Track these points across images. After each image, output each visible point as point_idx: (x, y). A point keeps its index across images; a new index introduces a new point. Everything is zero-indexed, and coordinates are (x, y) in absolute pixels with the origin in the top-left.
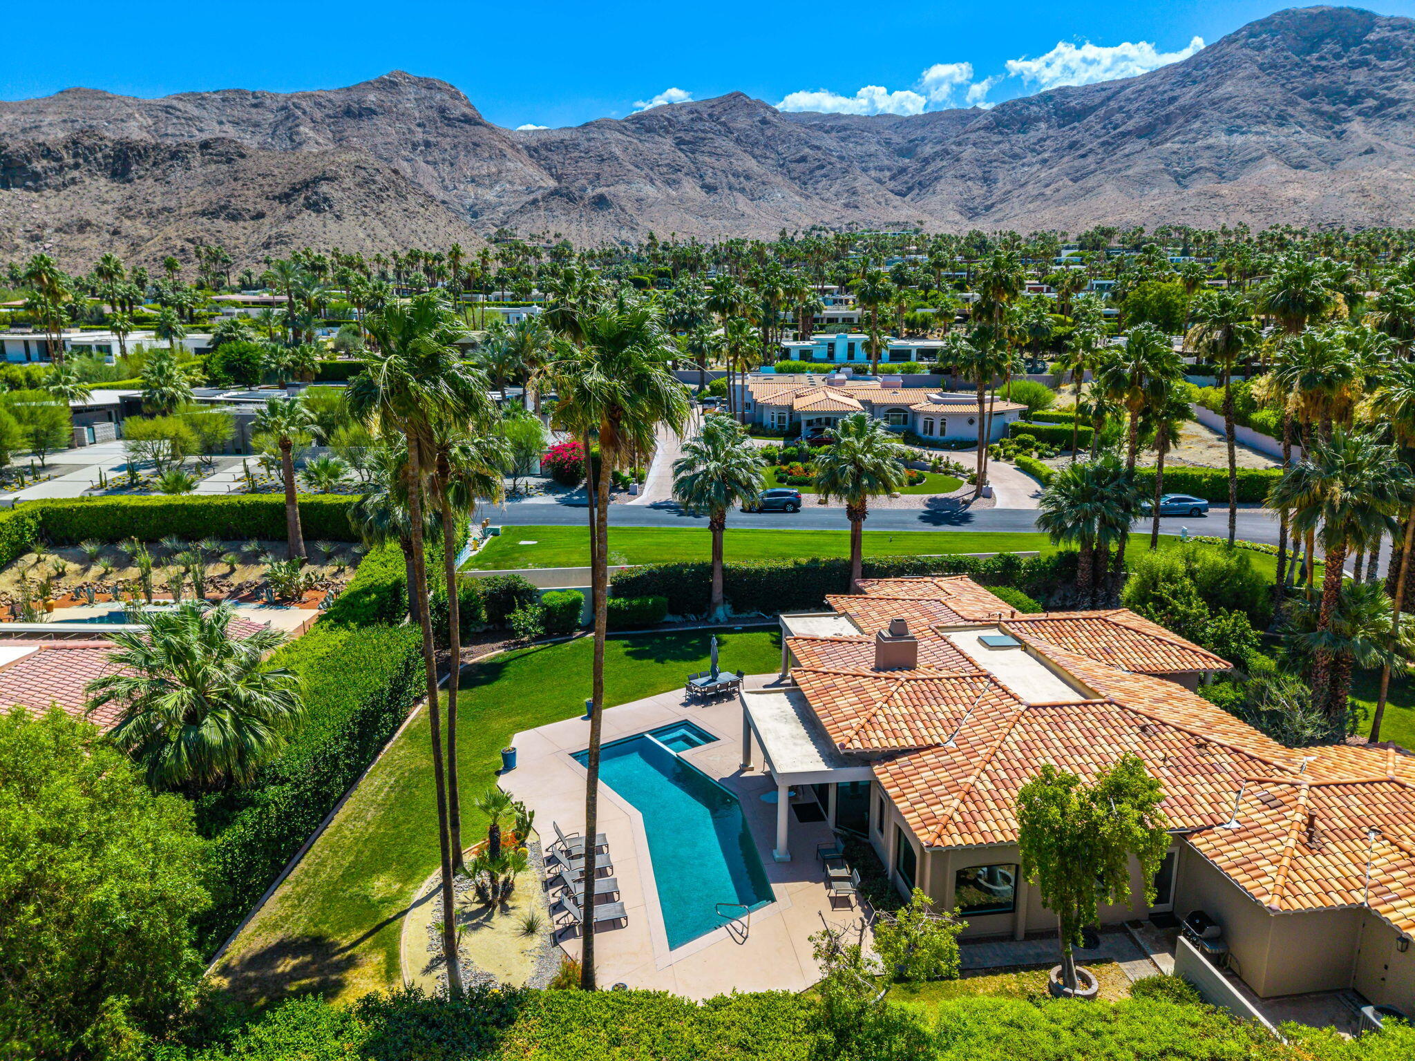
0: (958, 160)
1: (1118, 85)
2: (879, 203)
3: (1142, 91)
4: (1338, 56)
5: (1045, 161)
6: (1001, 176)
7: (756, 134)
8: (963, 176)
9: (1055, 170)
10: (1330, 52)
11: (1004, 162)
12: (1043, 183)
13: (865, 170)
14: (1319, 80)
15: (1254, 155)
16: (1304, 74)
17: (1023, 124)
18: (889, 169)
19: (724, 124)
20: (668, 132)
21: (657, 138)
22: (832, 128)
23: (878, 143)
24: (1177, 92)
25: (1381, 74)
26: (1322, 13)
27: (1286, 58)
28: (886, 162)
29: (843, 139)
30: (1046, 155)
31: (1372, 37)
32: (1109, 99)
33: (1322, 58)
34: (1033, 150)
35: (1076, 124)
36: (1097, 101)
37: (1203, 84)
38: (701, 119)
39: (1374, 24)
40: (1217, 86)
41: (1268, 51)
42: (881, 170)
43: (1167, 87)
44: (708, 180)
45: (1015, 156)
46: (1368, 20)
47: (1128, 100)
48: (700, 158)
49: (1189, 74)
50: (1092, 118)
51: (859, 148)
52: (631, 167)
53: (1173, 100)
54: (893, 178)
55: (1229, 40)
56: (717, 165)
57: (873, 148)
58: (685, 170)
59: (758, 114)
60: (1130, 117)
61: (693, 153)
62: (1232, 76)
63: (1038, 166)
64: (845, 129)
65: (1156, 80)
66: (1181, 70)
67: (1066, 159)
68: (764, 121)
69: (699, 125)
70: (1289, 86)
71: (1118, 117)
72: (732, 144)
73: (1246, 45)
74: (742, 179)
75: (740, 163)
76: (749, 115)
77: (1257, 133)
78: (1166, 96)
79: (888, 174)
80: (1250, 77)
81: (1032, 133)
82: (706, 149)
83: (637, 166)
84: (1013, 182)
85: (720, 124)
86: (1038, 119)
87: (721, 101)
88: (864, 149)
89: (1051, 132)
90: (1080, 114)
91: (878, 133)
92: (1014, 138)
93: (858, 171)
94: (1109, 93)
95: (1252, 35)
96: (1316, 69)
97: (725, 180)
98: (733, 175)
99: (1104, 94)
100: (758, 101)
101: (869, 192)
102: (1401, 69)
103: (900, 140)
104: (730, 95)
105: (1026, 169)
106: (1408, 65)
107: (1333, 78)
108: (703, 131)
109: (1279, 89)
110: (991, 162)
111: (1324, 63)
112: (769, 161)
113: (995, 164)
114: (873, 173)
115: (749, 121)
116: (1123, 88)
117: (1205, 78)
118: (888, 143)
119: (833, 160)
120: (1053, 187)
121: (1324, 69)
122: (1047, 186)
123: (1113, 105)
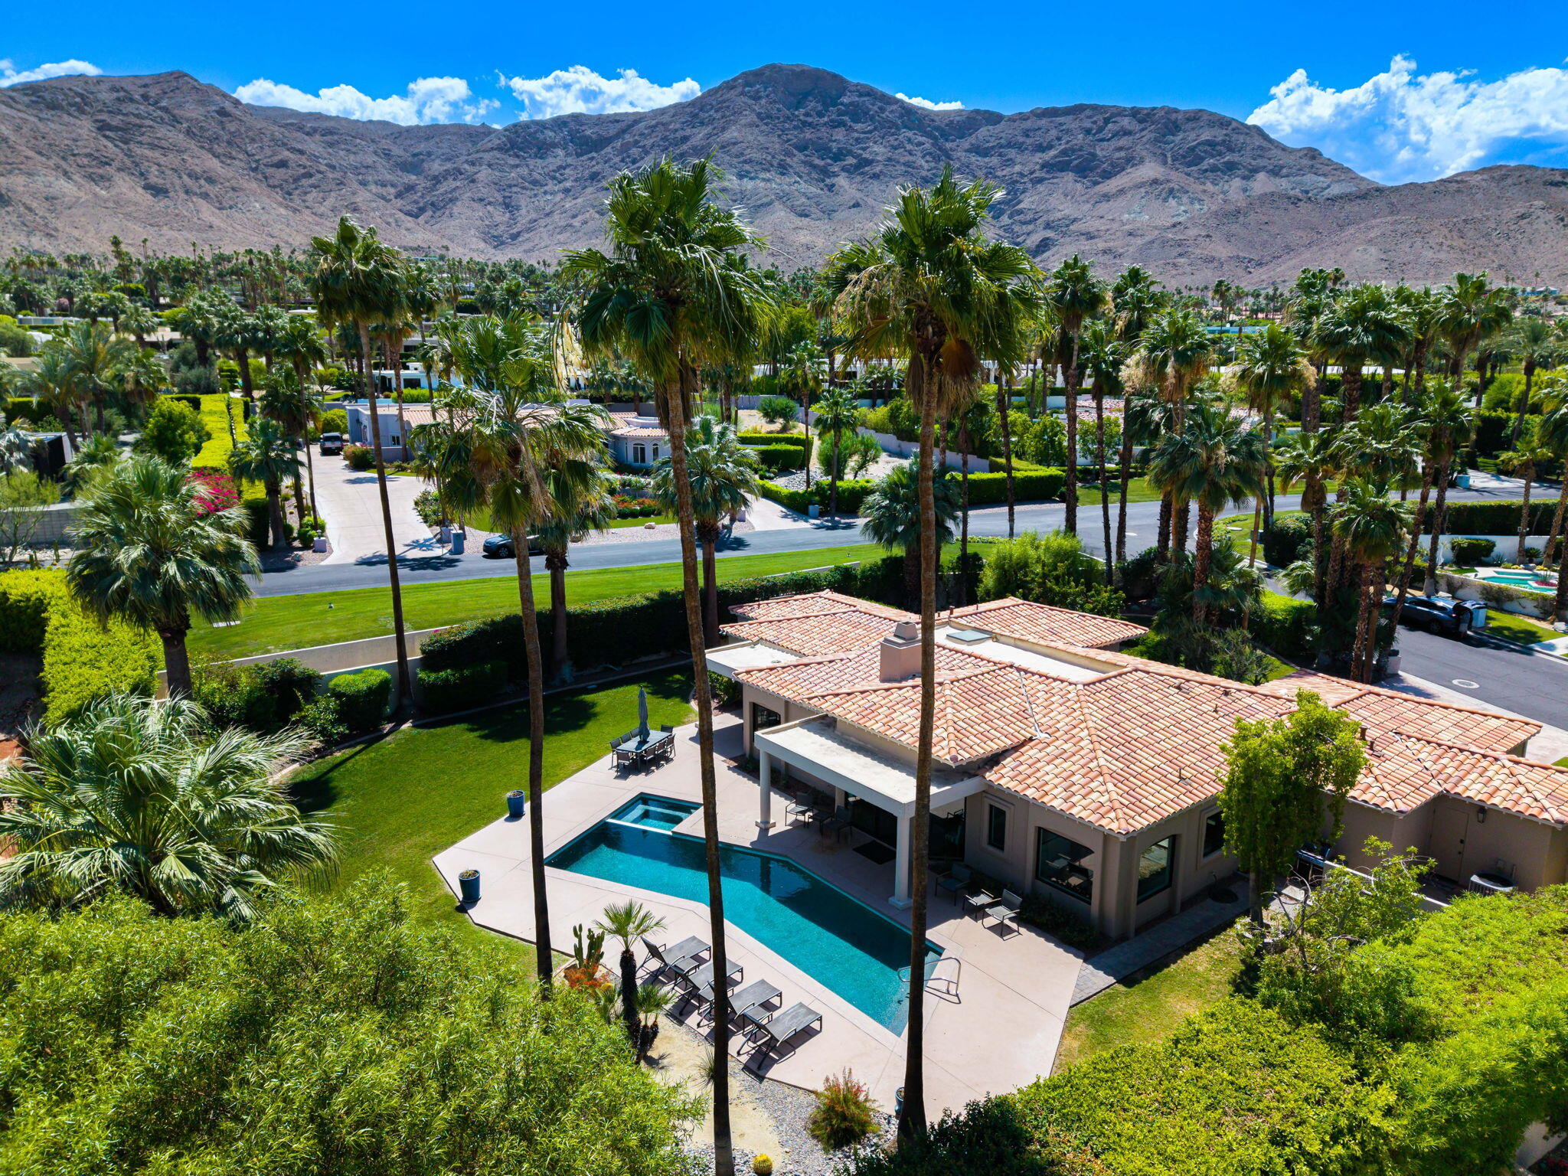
0: (473, 181)
1: (632, 118)
2: (388, 223)
3: (655, 126)
4: (820, 115)
5: (567, 191)
6: (523, 203)
7: (213, 128)
8: (481, 200)
9: (579, 200)
10: (814, 109)
11: (523, 188)
12: (569, 214)
13: (363, 183)
14: (808, 135)
15: (765, 200)
16: (795, 128)
17: (540, 149)
18: (393, 185)
19: (165, 109)
20: (83, 112)
21: (66, 118)
22: (315, 130)
23: (375, 153)
24: (688, 132)
25: (856, 135)
26: (803, 72)
27: (779, 110)
28: (389, 177)
29: (331, 145)
30: (568, 184)
31: (845, 100)
32: (624, 131)
33: (807, 115)
34: (554, 178)
35: (594, 154)
36: (612, 132)
37: (710, 128)
38: (132, 100)
39: (845, 89)
40: (724, 129)
41: (763, 101)
42: (384, 185)
43: (678, 126)
44: (153, 180)
45: (535, 183)
46: (839, 84)
47: (642, 134)
48: (138, 151)
49: (696, 116)
50: (609, 149)
51: (352, 157)
52: (31, 153)
53: (685, 139)
54: (399, 195)
55: (729, 86)
56: (162, 160)
57: (370, 159)
58: (116, 164)
59: (213, 103)
60: (647, 153)
61: (126, 143)
62: (735, 122)
63: (560, 196)
64: (331, 133)
65: (666, 118)
66: (688, 110)
67: (590, 190)
68: (222, 112)
69: (131, 108)
70: (785, 137)
71: (635, 152)
72: (181, 136)
73: (742, 93)
74: (202, 182)
75: (197, 161)
76: (202, 103)
77: (764, 180)
78: (678, 135)
79: (392, 190)
80: (751, 125)
81: (550, 160)
82: (145, 139)
83: (40, 153)
84: (536, 210)
85: (160, 108)
86: (554, 145)
87: (157, 79)
88: (359, 158)
89: (569, 160)
90: (599, 144)
91: (373, 141)
92: (531, 162)
93: (355, 185)
94: (623, 125)
95: (747, 84)
96: (804, 123)
97: (177, 182)
98: (190, 176)
99: (618, 126)
100: (210, 86)
101: (373, 210)
102: (870, 132)
103: (401, 153)
104: (171, 74)
105: (549, 197)
106: (875, 129)
107: (819, 135)
108: (138, 116)
109: (776, 139)
110: (510, 186)
111: (810, 120)
112: (237, 162)
113: (514, 189)
114: (373, 188)
115: (202, 110)
116: (636, 122)
117: (712, 120)
118: (387, 155)
119: (323, 168)
120: (579, 218)
121: (810, 124)
122: (574, 217)
123: (628, 138)
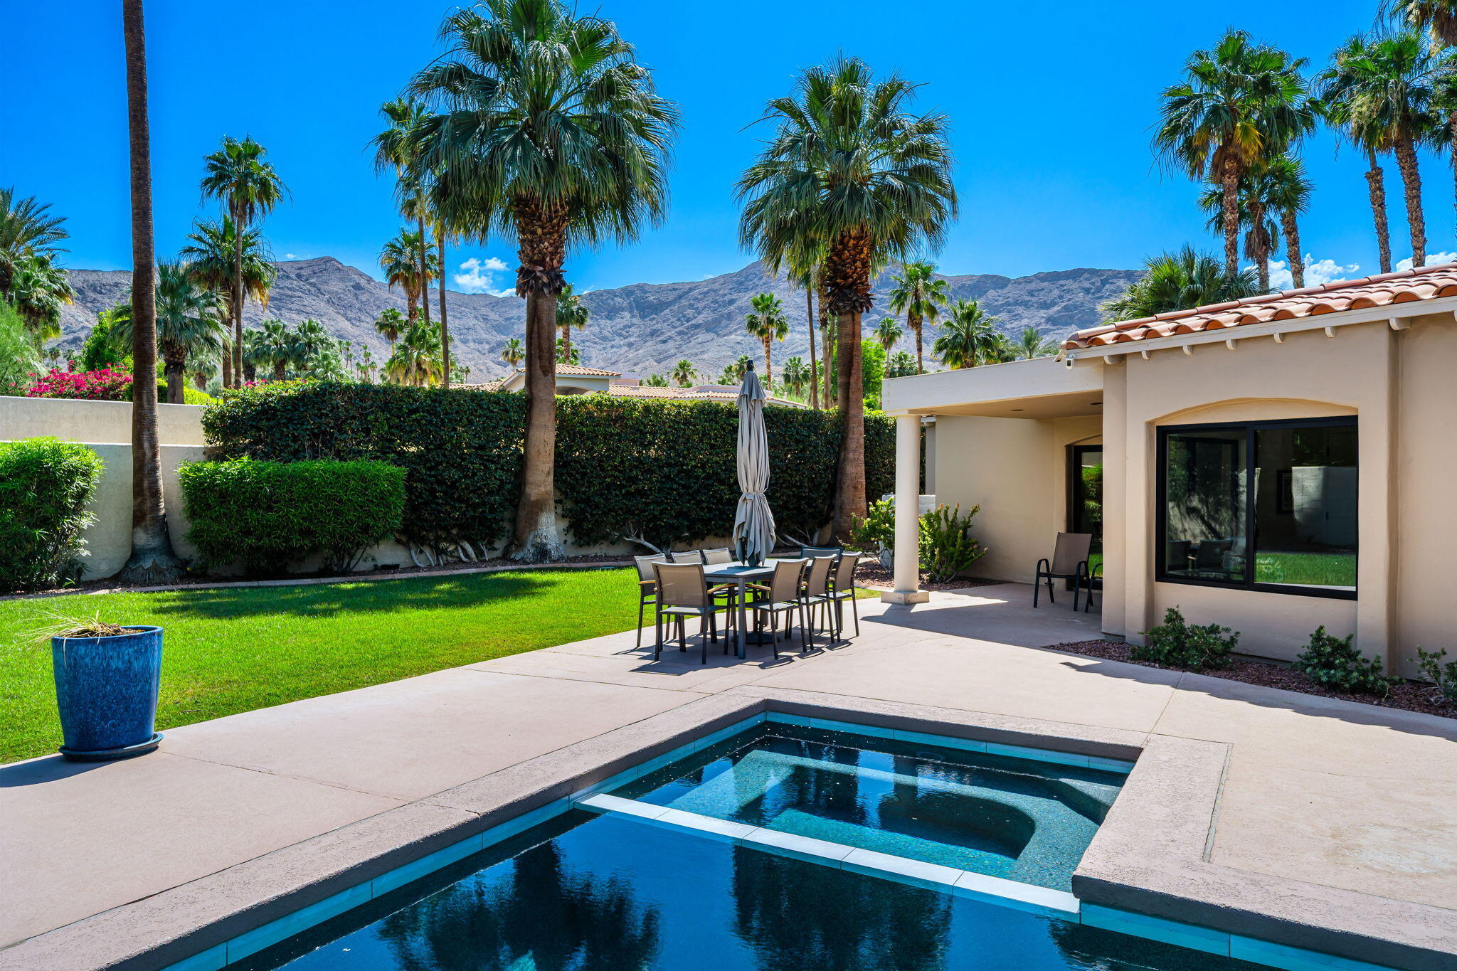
1: (688, 287)
2: (481, 370)
3: (707, 293)
5: (630, 345)
6: (594, 355)
7: (348, 298)
9: (641, 351)
12: (632, 362)
13: (464, 342)
15: (800, 349)
17: (609, 312)
18: (487, 343)
19: (313, 285)
23: (476, 318)
24: (735, 296)
28: (485, 336)
30: (632, 340)
32: (680, 297)
34: (620, 335)
35: (655, 316)
36: (671, 298)
38: (288, 277)
42: (481, 343)
43: (726, 291)
45: (604, 339)
47: (696, 299)
50: (667, 311)
51: (457, 321)
53: (731, 302)
54: (492, 351)
57: (471, 322)
59: (350, 280)
60: (699, 313)
61: (279, 309)
63: (626, 348)
65: (716, 286)
67: (647, 344)
68: (357, 287)
69: (286, 283)
71: (690, 312)
72: (323, 304)
75: (332, 323)
76: (342, 279)
77: (799, 332)
78: (726, 298)
79: (487, 347)
81: (618, 320)
82: (294, 306)
84: (605, 360)
85: (310, 284)
86: (622, 309)
87: (310, 263)
88: (462, 321)
89: (634, 320)
90: (658, 308)
91: (475, 309)
93: (457, 342)
94: (680, 292)
99: (676, 293)
100: (350, 268)
103: (497, 317)
104: (321, 259)
105: (615, 350)
108: (290, 289)
110: (583, 342)
113: (587, 344)
114: (472, 344)
115: (342, 285)
116: (691, 290)
118: (485, 319)
120: (640, 366)
122: (635, 364)
123: (684, 302)
